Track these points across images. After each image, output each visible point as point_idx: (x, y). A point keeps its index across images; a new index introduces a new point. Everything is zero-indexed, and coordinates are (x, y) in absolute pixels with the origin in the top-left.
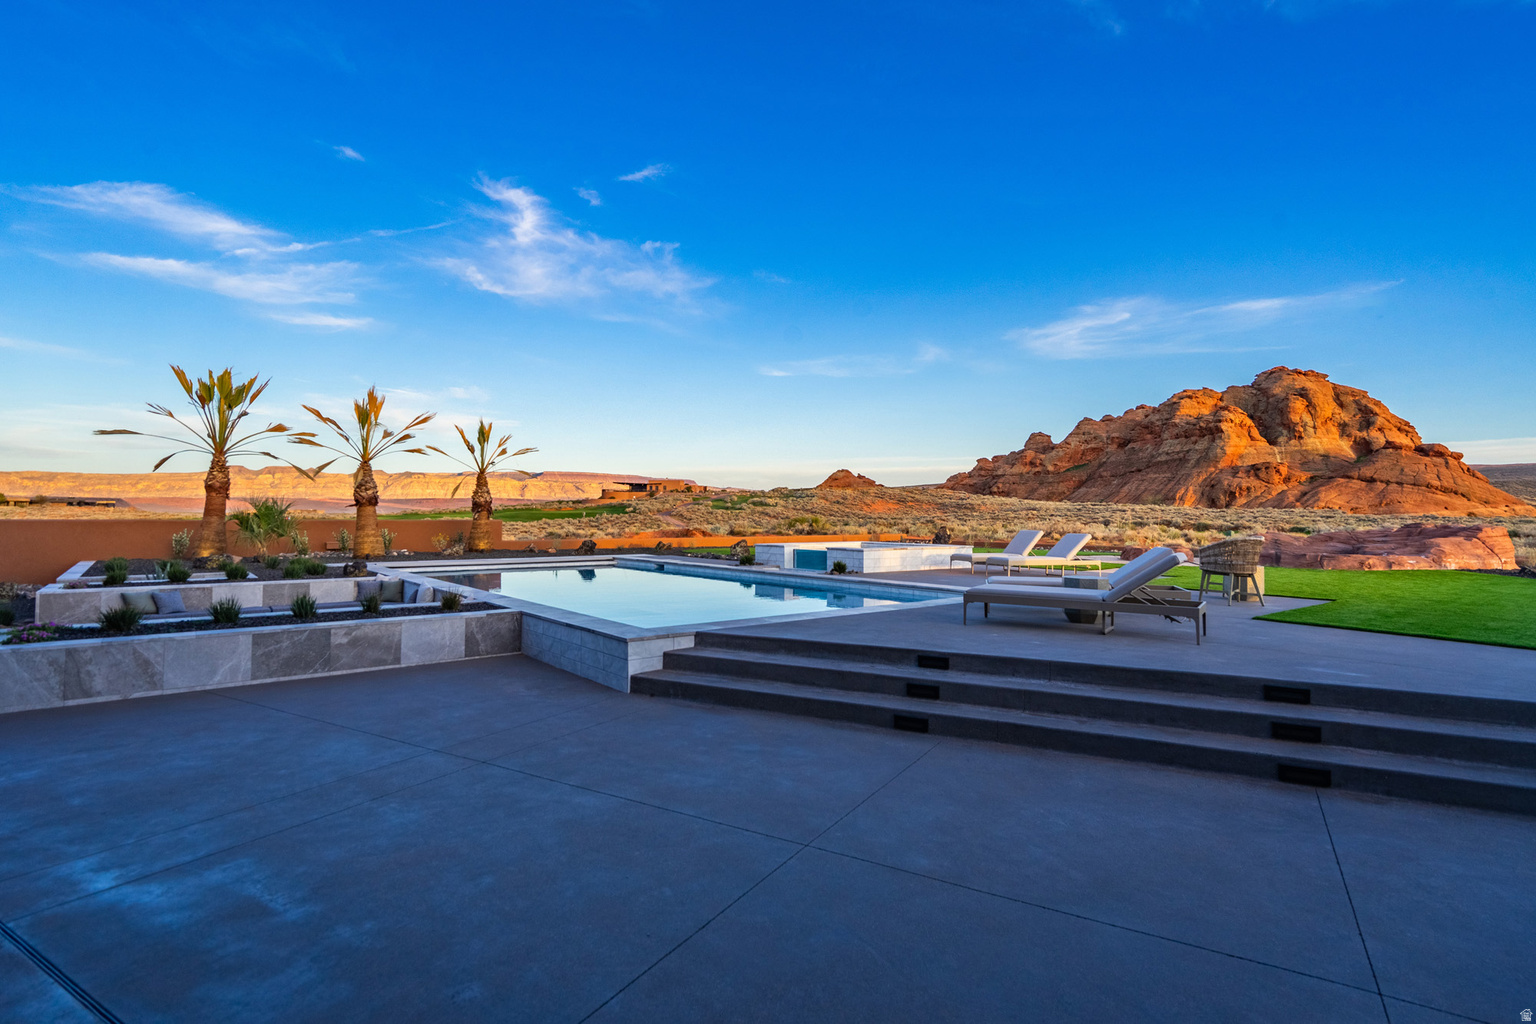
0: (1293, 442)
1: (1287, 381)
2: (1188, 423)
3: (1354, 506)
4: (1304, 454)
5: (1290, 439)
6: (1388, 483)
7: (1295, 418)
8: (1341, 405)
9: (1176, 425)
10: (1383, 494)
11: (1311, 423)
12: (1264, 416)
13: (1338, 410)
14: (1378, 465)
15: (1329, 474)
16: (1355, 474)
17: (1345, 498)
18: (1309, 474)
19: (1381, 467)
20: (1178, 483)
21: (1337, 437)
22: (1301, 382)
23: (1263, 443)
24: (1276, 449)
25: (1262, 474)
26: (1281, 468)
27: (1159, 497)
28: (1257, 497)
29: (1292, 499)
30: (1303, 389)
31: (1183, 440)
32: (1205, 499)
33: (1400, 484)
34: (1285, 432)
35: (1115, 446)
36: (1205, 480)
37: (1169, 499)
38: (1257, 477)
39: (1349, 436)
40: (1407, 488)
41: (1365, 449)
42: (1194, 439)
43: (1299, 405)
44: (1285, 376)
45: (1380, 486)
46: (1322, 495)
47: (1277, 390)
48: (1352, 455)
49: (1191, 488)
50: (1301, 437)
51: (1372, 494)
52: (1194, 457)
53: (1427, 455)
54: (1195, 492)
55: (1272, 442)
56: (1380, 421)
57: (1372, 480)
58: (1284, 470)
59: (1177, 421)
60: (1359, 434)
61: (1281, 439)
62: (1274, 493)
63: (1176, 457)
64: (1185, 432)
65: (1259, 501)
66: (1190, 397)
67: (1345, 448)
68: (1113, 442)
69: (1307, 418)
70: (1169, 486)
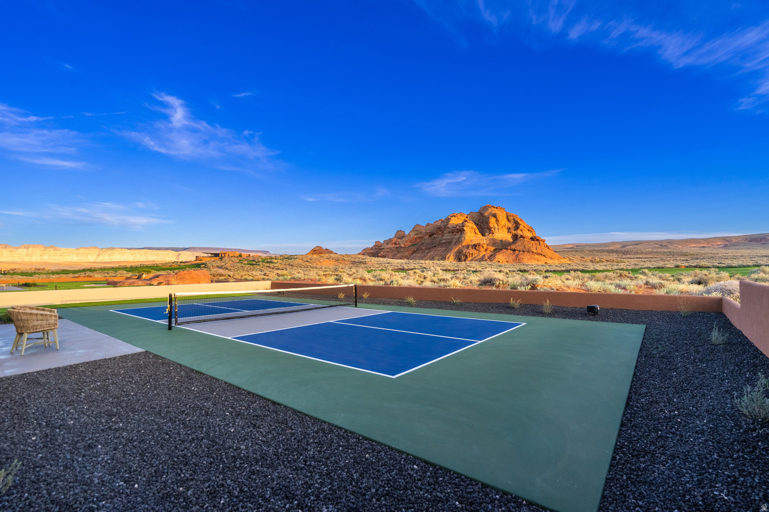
0: (490, 235)
1: (490, 210)
2: (453, 227)
3: (507, 260)
4: (494, 239)
5: (489, 234)
6: (520, 251)
7: (491, 225)
8: (509, 221)
9: (449, 228)
10: (517, 256)
11: (497, 228)
12: (482, 225)
13: (507, 222)
14: (517, 244)
15: (501, 248)
16: (509, 248)
17: (505, 257)
18: (494, 248)
19: (518, 245)
20: (448, 252)
21: (506, 233)
22: (495, 211)
23: (480, 235)
24: (484, 238)
25: (477, 248)
26: (484, 245)
27: (440, 257)
28: (475, 257)
29: (487, 258)
30: (495, 214)
31: (451, 234)
32: (457, 259)
33: (524, 251)
34: (488, 231)
35: (428, 236)
36: (457, 250)
37: (444, 258)
38: (475, 249)
39: (510, 233)
40: (526, 253)
41: (515, 237)
42: (455, 233)
43: (493, 220)
44: (489, 208)
45: (517, 252)
46: (497, 256)
47: (486, 214)
48: (511, 240)
49: (452, 254)
50: (493, 233)
51: (514, 256)
52: (454, 241)
53: (534, 240)
54: (453, 255)
55: (483, 235)
56: (521, 227)
57: (514, 250)
58: (485, 246)
59: (449, 226)
60: (514, 232)
61: (487, 234)
62: (481, 256)
63: (448, 241)
64: (452, 230)
65: (475, 259)
66: (455, 216)
67: (509, 238)
68: (427, 235)
69: (496, 226)
70: (445, 253)
